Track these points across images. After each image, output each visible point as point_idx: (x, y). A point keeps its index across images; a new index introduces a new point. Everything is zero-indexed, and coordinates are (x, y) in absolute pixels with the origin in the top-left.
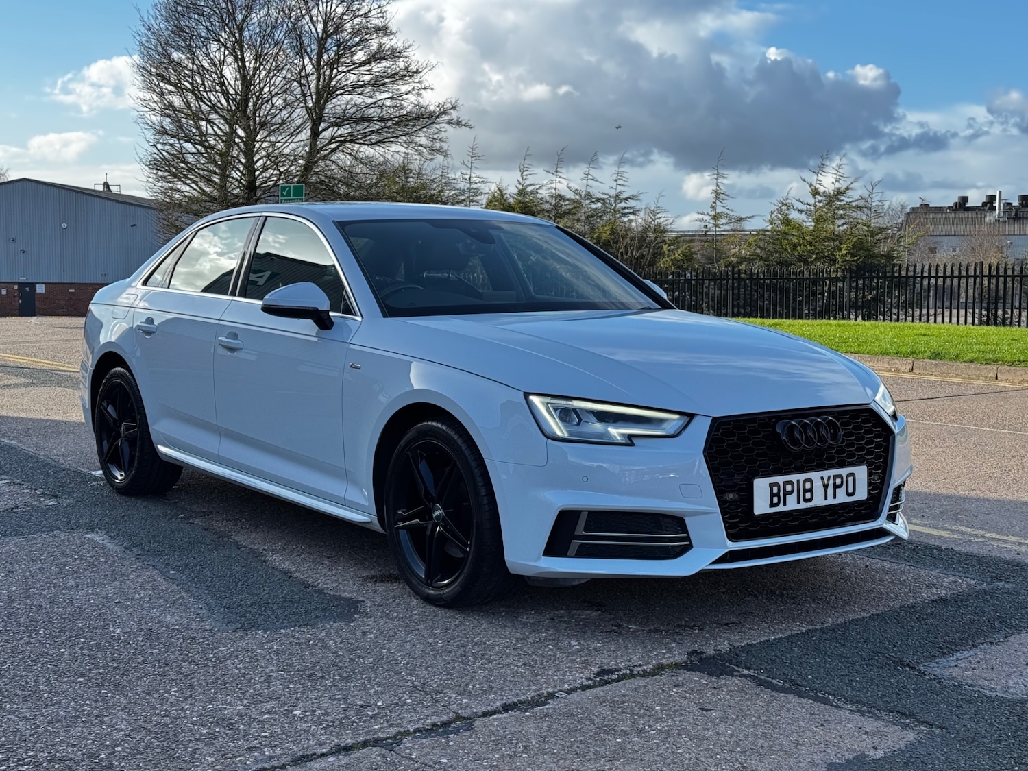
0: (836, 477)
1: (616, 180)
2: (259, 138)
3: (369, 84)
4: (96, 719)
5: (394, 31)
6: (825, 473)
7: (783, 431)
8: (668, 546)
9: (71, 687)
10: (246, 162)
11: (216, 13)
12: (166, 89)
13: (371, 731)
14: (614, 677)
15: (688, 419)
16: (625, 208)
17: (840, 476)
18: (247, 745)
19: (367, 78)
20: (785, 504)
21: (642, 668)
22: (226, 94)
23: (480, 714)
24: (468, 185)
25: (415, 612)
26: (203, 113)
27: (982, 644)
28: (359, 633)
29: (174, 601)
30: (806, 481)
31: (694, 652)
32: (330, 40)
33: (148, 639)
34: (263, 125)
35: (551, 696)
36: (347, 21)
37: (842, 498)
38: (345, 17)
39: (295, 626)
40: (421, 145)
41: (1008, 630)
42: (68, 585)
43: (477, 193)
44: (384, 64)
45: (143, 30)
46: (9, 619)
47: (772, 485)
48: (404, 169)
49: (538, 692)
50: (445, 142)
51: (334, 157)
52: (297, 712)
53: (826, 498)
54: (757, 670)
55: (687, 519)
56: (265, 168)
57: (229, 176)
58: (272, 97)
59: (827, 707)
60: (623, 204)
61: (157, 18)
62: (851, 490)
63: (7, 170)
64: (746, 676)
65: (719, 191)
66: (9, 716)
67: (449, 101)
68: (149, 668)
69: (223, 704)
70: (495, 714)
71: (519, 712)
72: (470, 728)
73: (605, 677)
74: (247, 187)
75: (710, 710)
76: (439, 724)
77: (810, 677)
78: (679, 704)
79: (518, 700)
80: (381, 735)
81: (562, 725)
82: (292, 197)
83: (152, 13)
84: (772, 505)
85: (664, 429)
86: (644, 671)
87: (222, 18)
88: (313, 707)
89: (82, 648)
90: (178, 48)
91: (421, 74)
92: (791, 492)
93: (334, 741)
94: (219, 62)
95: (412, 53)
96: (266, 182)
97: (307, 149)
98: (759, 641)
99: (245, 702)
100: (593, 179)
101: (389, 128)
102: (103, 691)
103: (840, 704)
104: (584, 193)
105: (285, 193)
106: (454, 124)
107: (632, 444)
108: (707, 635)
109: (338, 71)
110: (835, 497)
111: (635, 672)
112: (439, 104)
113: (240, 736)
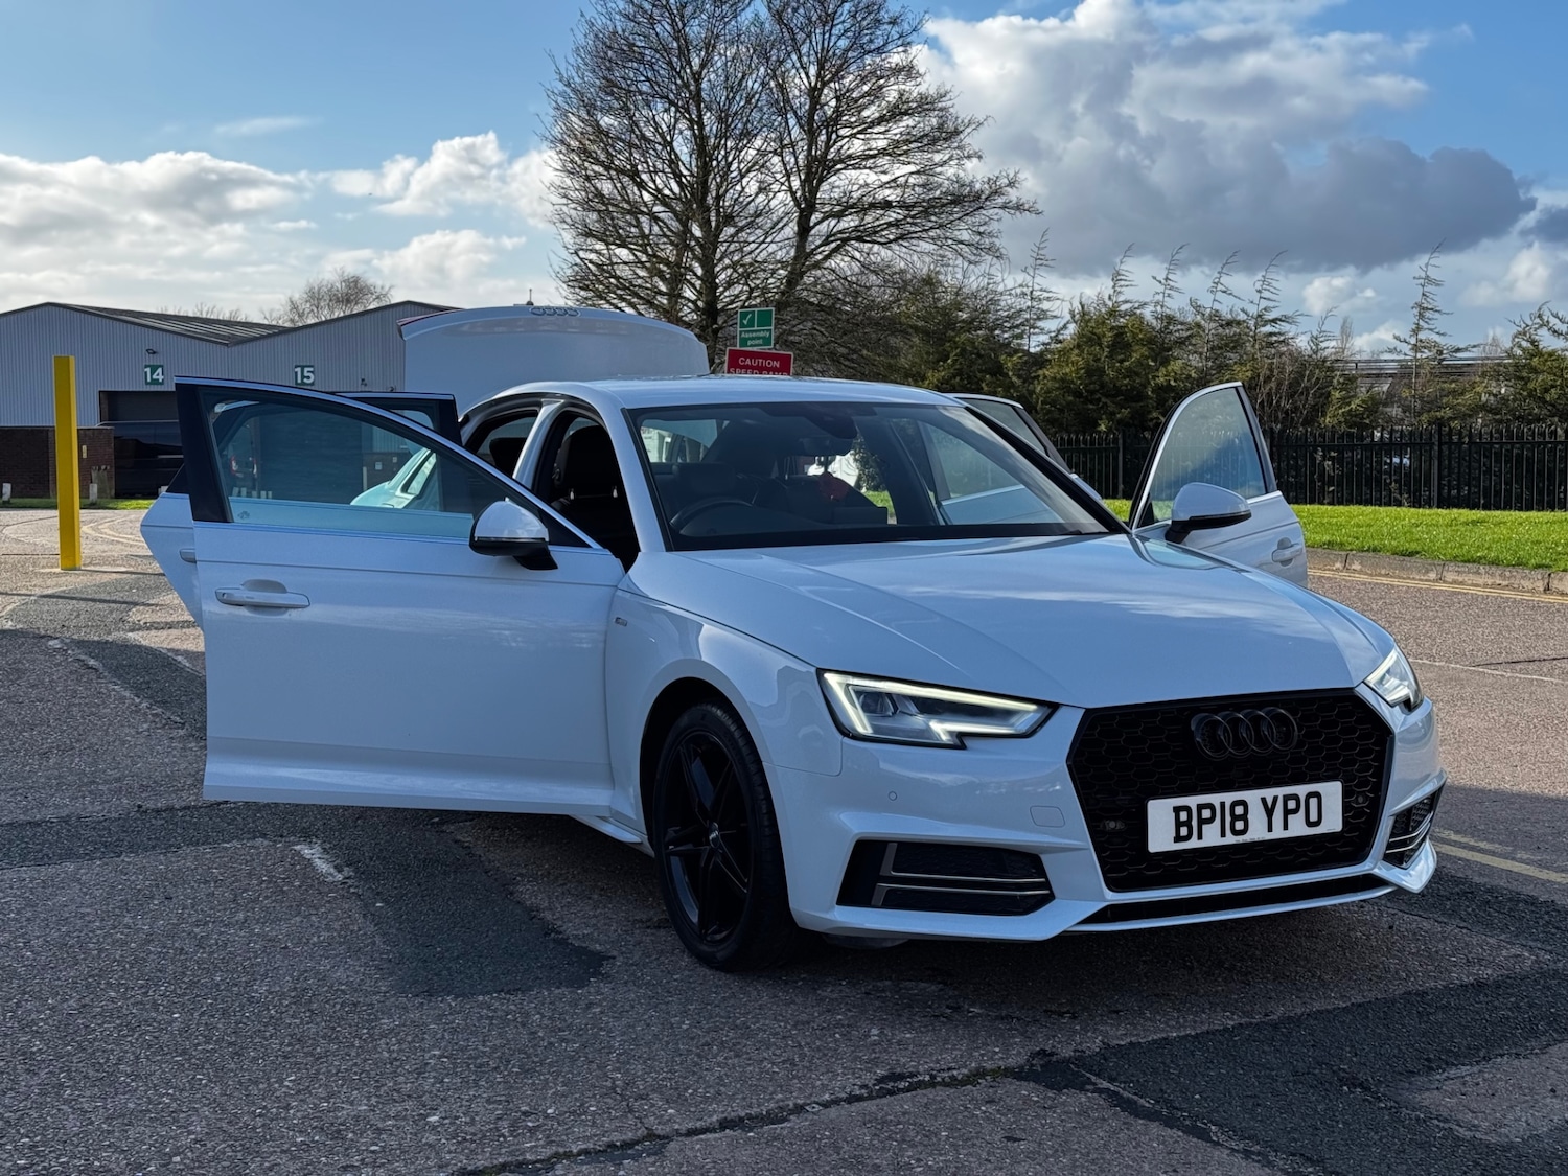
0: (1286, 798)
1: (1259, 291)
2: (722, 238)
3: (883, 152)
4: (170, 1116)
5: (922, 71)
6: (1269, 793)
7: (1197, 728)
8: (1016, 896)
9: (161, 1068)
10: (704, 274)
11: (663, 57)
12: (593, 170)
13: (518, 1150)
14: (902, 1085)
15: (1049, 711)
16: (1271, 334)
17: (1296, 797)
18: (343, 1162)
19: (882, 144)
20: (1200, 837)
21: (950, 1073)
22: (678, 176)
23: (683, 1131)
24: (1029, 303)
25: (675, 977)
26: (646, 205)
27: (1502, 1055)
28: (583, 1004)
29: (360, 948)
30: (1235, 804)
31: (1042, 1053)
32: (825, 91)
33: (295, 1003)
34: (729, 219)
35: (799, 1109)
36: (852, 60)
37: (1298, 828)
38: (850, 55)
39: (499, 992)
40: (962, 242)
41: (1555, 1035)
42: (233, 920)
43: (1043, 315)
44: (908, 122)
45: (561, 87)
46: (131, 967)
47: (1177, 810)
48: (930, 282)
49: (781, 1103)
50: (997, 237)
51: (832, 263)
52: (433, 1119)
53: (1270, 829)
54: (1125, 1082)
55: (1044, 858)
56: (730, 284)
57: (680, 296)
58: (743, 176)
59: (1201, 1143)
60: (1268, 329)
61: (579, 67)
62: (1313, 817)
63: (390, 288)
64: (1100, 1091)
65: (1425, 306)
66: (62, 1107)
67: (1004, 174)
68: (275, 1044)
69: (343, 1102)
70: (704, 1133)
71: (740, 1131)
72: (658, 1152)
73: (892, 1083)
74: (704, 311)
75: (1020, 1140)
76: (618, 1143)
77: (1197, 1096)
78: (979, 1129)
79: (747, 1114)
80: (528, 1157)
81: (792, 1154)
82: (756, 328)
83: (572, 60)
84: (1178, 838)
85: (1012, 725)
86: (953, 1078)
87: (670, 63)
88: (458, 1112)
89: (203, 1014)
90: (609, 111)
91: (962, 136)
92: (1211, 820)
93: (461, 1162)
94: (669, 127)
95: (949, 104)
96: (732, 302)
97: (793, 253)
98: (1150, 1039)
99: (374, 1100)
100: (1224, 292)
101: (913, 217)
102: (198, 1076)
103: (1222, 1139)
104: (1209, 311)
105: (745, 322)
106: (1012, 208)
107: (962, 747)
108: (1077, 1027)
109: (838, 136)
110: (1286, 827)
111: (939, 1079)
112: (989, 179)
113: (341, 1149)
